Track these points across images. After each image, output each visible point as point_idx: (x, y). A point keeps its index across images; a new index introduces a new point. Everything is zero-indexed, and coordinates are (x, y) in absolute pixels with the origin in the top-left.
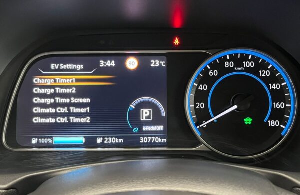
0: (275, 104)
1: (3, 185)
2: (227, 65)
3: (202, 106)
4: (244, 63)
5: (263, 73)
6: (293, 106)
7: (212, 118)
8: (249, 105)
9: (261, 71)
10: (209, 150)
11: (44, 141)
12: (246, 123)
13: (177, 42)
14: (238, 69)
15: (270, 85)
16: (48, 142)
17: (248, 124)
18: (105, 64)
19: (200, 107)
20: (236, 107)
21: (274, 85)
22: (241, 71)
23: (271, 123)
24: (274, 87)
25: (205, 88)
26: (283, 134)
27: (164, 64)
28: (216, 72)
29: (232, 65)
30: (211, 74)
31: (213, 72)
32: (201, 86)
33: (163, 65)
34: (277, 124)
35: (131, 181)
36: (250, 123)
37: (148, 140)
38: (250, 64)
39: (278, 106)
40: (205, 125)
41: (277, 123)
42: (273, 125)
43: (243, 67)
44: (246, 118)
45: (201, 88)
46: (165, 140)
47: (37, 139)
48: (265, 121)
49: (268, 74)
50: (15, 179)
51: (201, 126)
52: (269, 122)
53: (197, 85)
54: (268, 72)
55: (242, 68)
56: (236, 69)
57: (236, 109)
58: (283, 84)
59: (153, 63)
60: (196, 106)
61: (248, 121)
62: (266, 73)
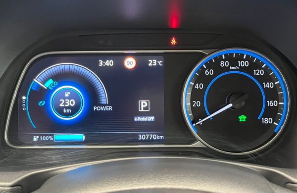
0: (268, 101)
1: (8, 182)
2: (222, 64)
3: (198, 104)
4: (239, 62)
5: (257, 72)
6: (285, 103)
7: (207, 116)
8: (244, 103)
9: (255, 71)
10: (205, 146)
11: (45, 138)
12: (241, 120)
13: (174, 42)
14: (233, 68)
15: (264, 83)
16: (49, 139)
17: (243, 122)
18: (103, 64)
19: (196, 105)
20: (231, 105)
21: (268, 83)
22: (236, 70)
23: (264, 120)
24: (268, 85)
25: (201, 87)
26: (275, 131)
27: (161, 63)
28: (211, 71)
29: (227, 65)
30: (207, 73)
31: (209, 71)
32: (197, 84)
33: (160, 65)
34: (270, 122)
35: (133, 179)
36: (244, 120)
37: (146, 136)
38: (245, 64)
39: (272, 104)
40: (200, 122)
41: (270, 120)
42: (266, 122)
43: (238, 66)
44: (241, 115)
45: (197, 87)
46: (162, 137)
47: (38, 137)
48: (259, 118)
49: (262, 73)
50: (20, 177)
51: (197, 124)
52: (263, 119)
53: (193, 84)
54: (262, 71)
55: (237, 68)
56: (231, 68)
57: (231, 107)
58: (276, 83)
59: (150, 62)
60: (192, 104)
61: (242, 118)
62: (260, 72)
